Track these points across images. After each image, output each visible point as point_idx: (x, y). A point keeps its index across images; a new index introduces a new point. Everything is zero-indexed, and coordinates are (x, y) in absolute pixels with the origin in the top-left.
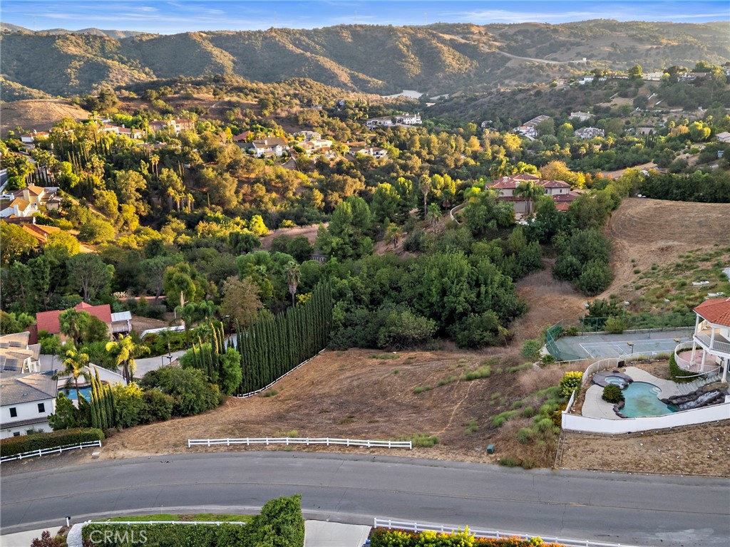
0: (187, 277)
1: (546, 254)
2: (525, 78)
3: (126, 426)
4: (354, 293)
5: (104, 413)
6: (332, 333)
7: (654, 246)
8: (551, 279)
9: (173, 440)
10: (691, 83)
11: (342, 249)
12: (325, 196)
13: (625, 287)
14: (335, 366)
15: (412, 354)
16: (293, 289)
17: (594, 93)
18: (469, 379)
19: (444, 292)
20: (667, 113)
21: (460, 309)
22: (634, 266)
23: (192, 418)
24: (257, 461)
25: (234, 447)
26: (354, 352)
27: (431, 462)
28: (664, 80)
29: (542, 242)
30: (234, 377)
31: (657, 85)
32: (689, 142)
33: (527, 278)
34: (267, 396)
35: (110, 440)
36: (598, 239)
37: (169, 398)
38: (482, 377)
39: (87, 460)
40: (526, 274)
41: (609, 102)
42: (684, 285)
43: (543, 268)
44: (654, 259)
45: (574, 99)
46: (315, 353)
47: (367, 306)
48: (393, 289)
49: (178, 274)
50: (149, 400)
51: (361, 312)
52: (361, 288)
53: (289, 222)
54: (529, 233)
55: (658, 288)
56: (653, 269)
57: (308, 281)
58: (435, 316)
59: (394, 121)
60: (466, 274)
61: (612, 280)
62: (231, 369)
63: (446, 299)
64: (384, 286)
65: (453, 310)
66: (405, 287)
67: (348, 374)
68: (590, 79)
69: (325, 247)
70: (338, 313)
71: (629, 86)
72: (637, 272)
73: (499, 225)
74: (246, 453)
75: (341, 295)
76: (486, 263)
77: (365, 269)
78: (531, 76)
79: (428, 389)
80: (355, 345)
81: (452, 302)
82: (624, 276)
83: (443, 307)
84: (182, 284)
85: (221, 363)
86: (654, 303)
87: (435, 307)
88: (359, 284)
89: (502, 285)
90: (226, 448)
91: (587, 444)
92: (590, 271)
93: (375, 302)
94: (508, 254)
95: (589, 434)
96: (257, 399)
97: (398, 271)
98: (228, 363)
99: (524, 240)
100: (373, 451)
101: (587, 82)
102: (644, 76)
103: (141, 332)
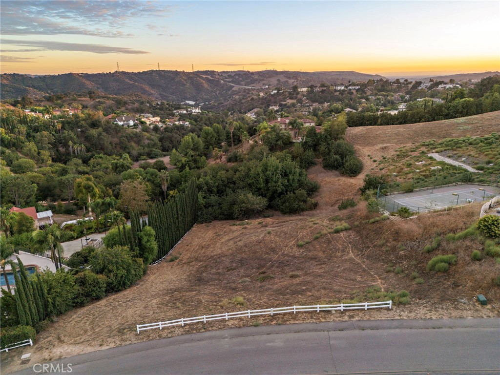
1: (317, 157)
3: (60, 314)
4: (208, 187)
6: (199, 213)
7: (377, 147)
8: (323, 170)
9: (115, 325)
10: (320, 92)
11: (188, 164)
13: (372, 169)
14: (211, 233)
15: (258, 220)
16: (165, 188)
17: (278, 98)
18: (336, 232)
19: (267, 181)
20: (312, 105)
21: (280, 190)
22: (371, 158)
25: (191, 329)
26: (217, 224)
28: (308, 91)
30: (152, 249)
31: (305, 94)
34: (172, 260)
37: (102, 278)
38: (346, 230)
39: (15, 366)
41: (286, 101)
42: (411, 164)
43: (316, 164)
44: (381, 154)
45: (270, 100)
46: (192, 226)
47: (216, 194)
48: (230, 183)
49: (86, 182)
50: (82, 282)
51: (214, 198)
52: (212, 183)
53: (145, 157)
55: (394, 168)
56: (384, 158)
57: (173, 183)
59: (187, 111)
60: (280, 168)
61: (362, 166)
62: (149, 243)
63: (269, 185)
64: (224, 181)
65: (275, 192)
66: (238, 181)
68: (276, 92)
69: (177, 163)
70: (201, 200)
71: (293, 94)
72: (375, 161)
74: (208, 334)
75: (200, 188)
77: (210, 173)
79: (308, 243)
80: (216, 218)
81: (274, 186)
82: (368, 164)
83: (268, 189)
84: (88, 188)
85: (140, 240)
87: (262, 190)
89: (299, 174)
90: (182, 330)
93: (220, 192)
96: (165, 264)
98: (145, 239)
100: (351, 317)
101: (274, 93)
102: (299, 90)
103: (61, 224)
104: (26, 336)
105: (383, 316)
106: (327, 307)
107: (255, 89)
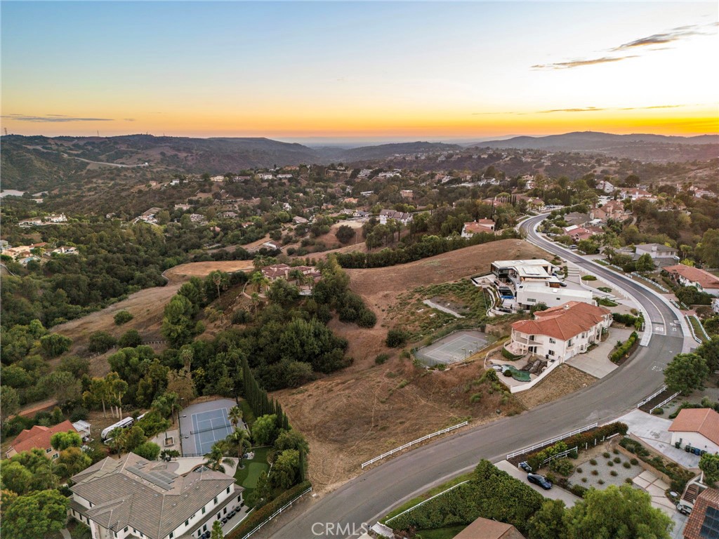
2: (108, 177)
7: (379, 295)
8: (341, 323)
10: (242, 183)
13: (384, 319)
15: (311, 385)
16: (188, 368)
17: (183, 191)
19: (303, 345)
20: (236, 202)
21: (317, 352)
22: (379, 307)
27: (484, 427)
28: (225, 181)
31: (222, 184)
39: (315, 499)
41: (196, 196)
42: (413, 313)
44: (386, 302)
45: (171, 196)
53: (61, 319)
55: (402, 317)
56: (390, 307)
59: (43, 221)
61: (375, 316)
68: (178, 182)
71: (205, 185)
72: (383, 310)
74: (397, 458)
78: (112, 176)
81: (310, 349)
82: (379, 314)
90: (383, 460)
91: (525, 396)
92: (367, 315)
100: (454, 433)
101: (176, 184)
102: (212, 179)
104: (309, 486)
105: (466, 428)
107: (128, 169)
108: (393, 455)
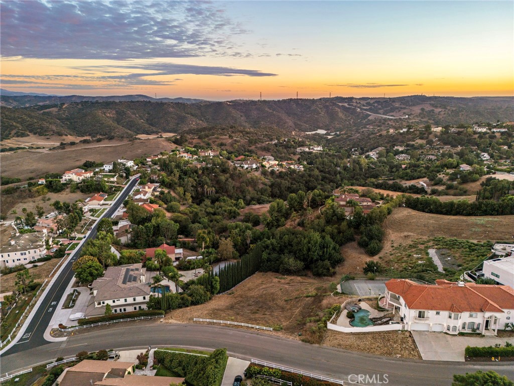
0: (205, 236)
1: (356, 233)
2: (377, 125)
3: (173, 309)
4: (273, 247)
5: (165, 304)
6: (261, 265)
7: (402, 235)
8: (356, 246)
9: (189, 317)
10: (455, 133)
11: (272, 222)
12: (272, 189)
13: (386, 253)
14: (260, 281)
15: (292, 277)
16: (248, 242)
17: (407, 136)
18: (307, 297)
19: (309, 250)
20: (443, 148)
21: (315, 258)
22: (392, 243)
23: (198, 306)
24: (216, 330)
25: (210, 323)
26: (270, 274)
27: (278, 338)
28: (442, 131)
29: (355, 228)
30: (216, 288)
31: (438, 134)
32: (446, 169)
33: (347, 245)
34: (230, 294)
35: (167, 315)
36: (378, 229)
37: (190, 298)
38: (311, 296)
39: (158, 322)
40: (346, 243)
41: (414, 141)
42: (410, 255)
43: (354, 241)
44: (401, 241)
45: (397, 140)
46: (253, 273)
47: (278, 252)
48: (289, 245)
49: (202, 234)
50: (182, 299)
51: (274, 255)
53: (254, 202)
54: (350, 223)
55: (399, 256)
56: (400, 246)
57: (255, 238)
58: (304, 260)
59: (309, 149)
60: (319, 243)
61: (382, 249)
62: (215, 285)
63: (309, 253)
64: (286, 243)
65: (312, 258)
66: (294, 245)
67: (264, 286)
69: (264, 222)
70: (265, 255)
71: (425, 134)
72: (392, 247)
73: (338, 219)
74: (214, 326)
75: (267, 247)
76: (328, 238)
77: (279, 235)
78: (380, 124)
79: (290, 300)
80: (270, 270)
81: (312, 255)
82: (387, 248)
83: (308, 256)
84: (203, 238)
85: (212, 283)
86: (396, 263)
87: (305, 256)
88: (275, 243)
89: (334, 248)
90: (207, 323)
91: (335, 336)
92: (372, 245)
93: (281, 251)
94: (339, 232)
95: (337, 331)
96: (226, 295)
97: (293, 237)
98: (214, 282)
99: (347, 227)
100: (258, 331)
101: (404, 131)
102: (432, 129)
103: (186, 258)
104: (162, 314)
105: (268, 332)
106: (253, 326)
108: (214, 323)
